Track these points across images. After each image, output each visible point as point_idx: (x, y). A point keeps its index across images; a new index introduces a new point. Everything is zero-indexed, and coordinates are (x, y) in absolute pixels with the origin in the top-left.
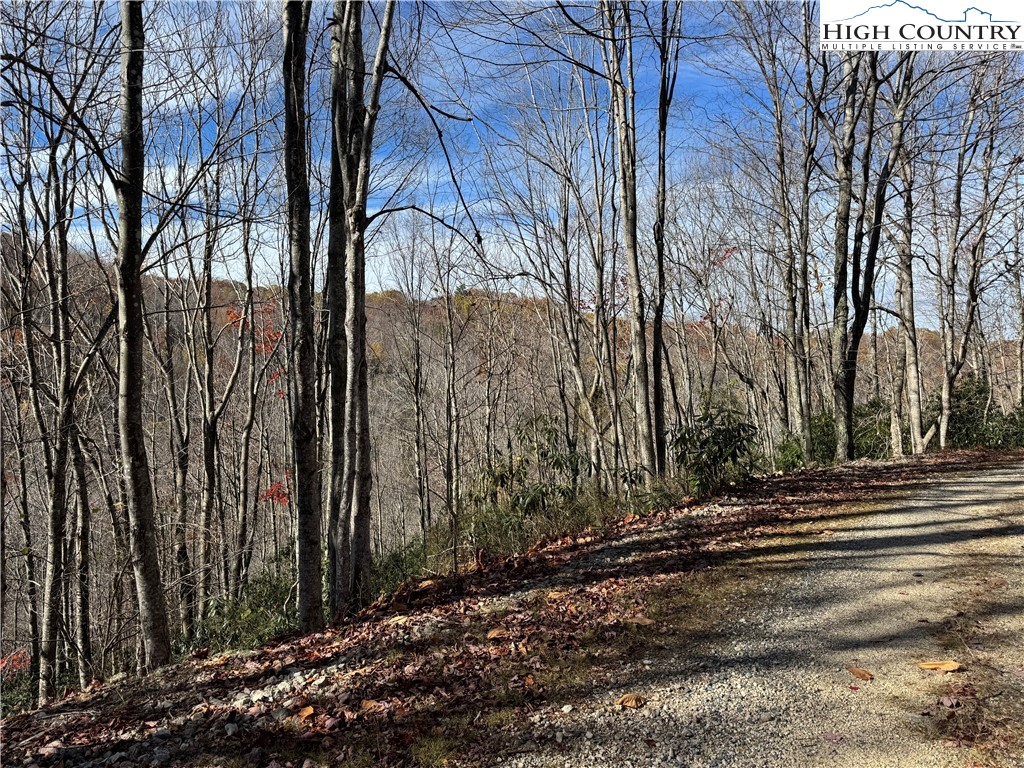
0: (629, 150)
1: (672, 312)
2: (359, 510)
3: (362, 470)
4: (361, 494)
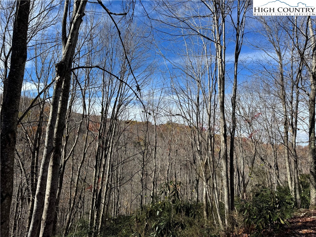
0: (222, 69)
1: (237, 134)
3: (47, 218)
4: (44, 234)
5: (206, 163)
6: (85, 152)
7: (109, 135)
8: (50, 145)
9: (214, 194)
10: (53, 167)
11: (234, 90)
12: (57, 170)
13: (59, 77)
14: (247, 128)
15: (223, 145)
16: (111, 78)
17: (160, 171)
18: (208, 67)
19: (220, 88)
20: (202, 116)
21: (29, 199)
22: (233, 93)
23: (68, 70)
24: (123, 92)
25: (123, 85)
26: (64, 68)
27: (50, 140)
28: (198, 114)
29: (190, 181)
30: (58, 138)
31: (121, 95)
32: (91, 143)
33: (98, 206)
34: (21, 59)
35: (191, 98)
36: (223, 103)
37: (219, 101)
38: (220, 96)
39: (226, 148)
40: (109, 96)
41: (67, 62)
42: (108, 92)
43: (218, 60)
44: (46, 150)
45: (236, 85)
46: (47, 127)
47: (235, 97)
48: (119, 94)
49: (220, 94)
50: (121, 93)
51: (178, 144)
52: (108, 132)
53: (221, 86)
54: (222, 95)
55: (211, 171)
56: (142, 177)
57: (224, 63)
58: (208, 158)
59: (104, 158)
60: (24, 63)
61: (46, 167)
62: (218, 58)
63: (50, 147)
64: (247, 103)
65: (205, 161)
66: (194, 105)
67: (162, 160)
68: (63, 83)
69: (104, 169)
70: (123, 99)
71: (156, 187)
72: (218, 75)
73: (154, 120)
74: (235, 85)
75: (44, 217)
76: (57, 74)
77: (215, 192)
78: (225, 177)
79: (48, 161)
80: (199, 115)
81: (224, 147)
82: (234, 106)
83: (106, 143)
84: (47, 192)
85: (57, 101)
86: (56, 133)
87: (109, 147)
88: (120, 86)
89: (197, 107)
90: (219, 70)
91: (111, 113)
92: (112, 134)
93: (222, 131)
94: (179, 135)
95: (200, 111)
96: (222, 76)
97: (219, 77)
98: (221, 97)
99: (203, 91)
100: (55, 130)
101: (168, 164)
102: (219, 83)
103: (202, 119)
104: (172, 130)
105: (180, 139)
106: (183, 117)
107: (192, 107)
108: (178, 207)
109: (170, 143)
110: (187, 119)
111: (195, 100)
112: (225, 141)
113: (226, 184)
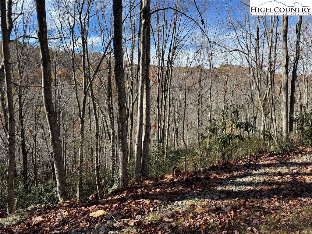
2: (144, 139)
3: (146, 123)
4: (145, 133)
5: (265, 99)
7: (167, 79)
8: (143, 73)
9: (272, 125)
10: (146, 89)
13: (144, 20)
15: (284, 76)
20: (262, 52)
22: (298, 20)
24: (177, 34)
26: (147, 13)
27: (143, 70)
28: (257, 50)
35: (249, 32)
36: (286, 32)
37: (282, 30)
38: (283, 24)
39: (287, 79)
40: (164, 40)
42: (163, 36)
44: (142, 77)
46: (141, 60)
47: (300, 23)
48: (174, 37)
49: (283, 22)
50: (175, 36)
51: (234, 85)
52: (166, 76)
54: (285, 22)
55: (270, 104)
59: (164, 100)
61: (143, 89)
63: (144, 75)
65: (264, 97)
66: (253, 40)
69: (165, 109)
70: (177, 42)
75: (144, 122)
76: (143, 18)
77: (273, 122)
78: (285, 108)
79: (143, 85)
80: (259, 50)
81: (284, 78)
82: (299, 34)
83: (165, 86)
84: (144, 106)
86: (146, 65)
87: (168, 89)
89: (257, 41)
93: (284, 62)
94: (235, 76)
95: (259, 45)
98: (284, 25)
99: (264, 22)
100: (145, 63)
101: (224, 104)
103: (262, 55)
104: (228, 70)
105: (236, 80)
106: (241, 52)
107: (251, 42)
108: (238, 124)
109: (225, 84)
110: (245, 53)
111: (254, 34)
112: (287, 72)
113: (285, 114)
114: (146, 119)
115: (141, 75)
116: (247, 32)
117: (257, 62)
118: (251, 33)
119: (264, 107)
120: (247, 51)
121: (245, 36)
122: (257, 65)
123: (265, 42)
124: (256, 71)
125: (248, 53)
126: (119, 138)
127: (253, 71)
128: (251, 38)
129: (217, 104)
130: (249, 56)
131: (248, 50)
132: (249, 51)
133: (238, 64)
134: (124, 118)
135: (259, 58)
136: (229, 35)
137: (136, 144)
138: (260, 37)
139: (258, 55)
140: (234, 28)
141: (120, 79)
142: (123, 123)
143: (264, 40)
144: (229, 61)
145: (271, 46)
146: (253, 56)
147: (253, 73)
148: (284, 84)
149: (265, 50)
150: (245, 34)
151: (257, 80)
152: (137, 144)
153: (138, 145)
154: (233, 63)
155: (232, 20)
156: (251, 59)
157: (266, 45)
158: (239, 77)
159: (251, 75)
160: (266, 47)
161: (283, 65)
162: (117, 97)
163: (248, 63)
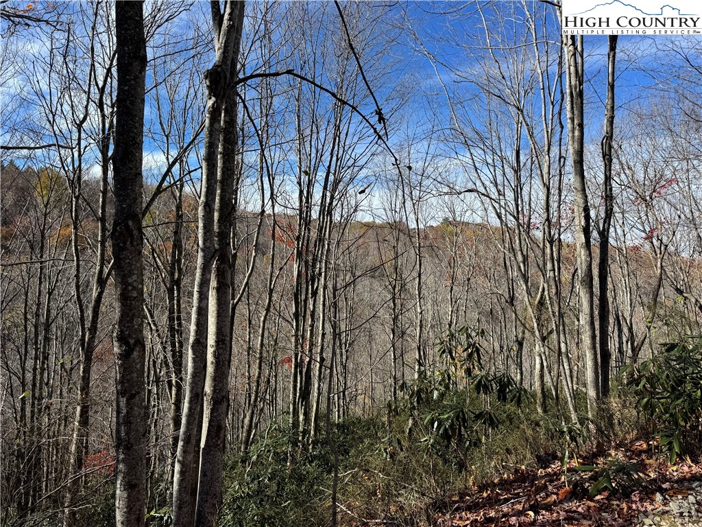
0: (577, 71)
2: (207, 441)
3: (214, 391)
4: (210, 422)
5: (539, 302)
6: (272, 286)
7: (319, 250)
8: (208, 245)
9: (561, 367)
10: (218, 290)
11: (608, 120)
12: (226, 296)
13: (213, 99)
14: (640, 218)
15: (583, 253)
16: (315, 120)
17: (432, 327)
18: (539, 71)
19: (572, 119)
20: (527, 197)
21: (170, 383)
22: (605, 129)
23: (230, 83)
24: (342, 152)
25: (341, 137)
26: (222, 80)
27: (208, 234)
28: (518, 191)
29: (502, 347)
30: (222, 232)
31: (337, 160)
32: (281, 268)
33: (305, 394)
34: (137, 63)
35: (499, 154)
36: (580, 153)
37: (571, 150)
38: (573, 136)
39: (589, 260)
40: (313, 163)
41: (228, 65)
42: (310, 155)
43: (565, 49)
44: (202, 254)
45: (613, 108)
46: (200, 208)
47: (609, 137)
49: (573, 132)
50: (337, 156)
51: (470, 265)
52: (316, 242)
53: (576, 112)
54: (577, 133)
55: (554, 316)
56: (393, 338)
57: (582, 57)
58: (546, 286)
59: (312, 298)
60: (143, 73)
61: (205, 289)
62: (566, 44)
63: (209, 248)
64: (640, 157)
65: (539, 296)
66: (508, 170)
67: (435, 302)
68: (223, 115)
69: (312, 321)
70: (343, 168)
71: (425, 360)
72: (567, 87)
73: (413, 211)
74: (609, 107)
75: (208, 389)
76: (210, 94)
77: (562, 361)
78: (587, 328)
79: (208, 278)
80: (521, 192)
81: (583, 258)
82: (608, 159)
83: (313, 266)
84: (211, 340)
85: (214, 152)
86: (218, 221)
88: (335, 139)
89: (516, 172)
90: (570, 74)
91: (320, 201)
92: (324, 245)
93: (580, 222)
94: (472, 245)
95: (522, 182)
96: (576, 88)
97: (568, 91)
98: (576, 138)
99: (531, 132)
100: (216, 215)
101: (450, 309)
102: (568, 108)
103: (528, 203)
104: (456, 233)
105: (475, 254)
106: (483, 194)
107: (504, 174)
108: (480, 381)
109: (452, 264)
110: (491, 199)
111: (510, 159)
112: (588, 244)
113: (589, 342)
114: (215, 379)
115: (201, 249)
116: (494, 152)
117: (518, 217)
118: (503, 155)
119: (538, 320)
120: (496, 194)
121: (490, 161)
122: (519, 224)
123: (533, 175)
124: (517, 238)
125: (498, 198)
126: (117, 447)
127: (511, 240)
128: (503, 167)
129: (436, 308)
130: (500, 206)
131: (499, 191)
132: (500, 194)
133: (479, 220)
134: (137, 382)
135: (522, 210)
136: (456, 157)
137: (179, 461)
138: (522, 164)
139: (520, 202)
140: (466, 141)
141: (128, 261)
142: (132, 397)
143: (531, 171)
144: (458, 214)
145: (547, 184)
146: (511, 206)
147: (511, 242)
148: (584, 271)
149: (535, 192)
150: (491, 157)
151: (520, 258)
152: (181, 459)
153: (184, 462)
154: (467, 218)
155: (462, 126)
156: (506, 211)
157: (537, 184)
158: (481, 247)
159: (507, 246)
160: (535, 186)
161: (578, 228)
162: (117, 315)
163: (498, 221)
